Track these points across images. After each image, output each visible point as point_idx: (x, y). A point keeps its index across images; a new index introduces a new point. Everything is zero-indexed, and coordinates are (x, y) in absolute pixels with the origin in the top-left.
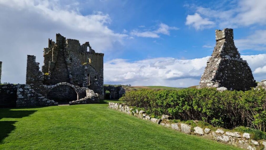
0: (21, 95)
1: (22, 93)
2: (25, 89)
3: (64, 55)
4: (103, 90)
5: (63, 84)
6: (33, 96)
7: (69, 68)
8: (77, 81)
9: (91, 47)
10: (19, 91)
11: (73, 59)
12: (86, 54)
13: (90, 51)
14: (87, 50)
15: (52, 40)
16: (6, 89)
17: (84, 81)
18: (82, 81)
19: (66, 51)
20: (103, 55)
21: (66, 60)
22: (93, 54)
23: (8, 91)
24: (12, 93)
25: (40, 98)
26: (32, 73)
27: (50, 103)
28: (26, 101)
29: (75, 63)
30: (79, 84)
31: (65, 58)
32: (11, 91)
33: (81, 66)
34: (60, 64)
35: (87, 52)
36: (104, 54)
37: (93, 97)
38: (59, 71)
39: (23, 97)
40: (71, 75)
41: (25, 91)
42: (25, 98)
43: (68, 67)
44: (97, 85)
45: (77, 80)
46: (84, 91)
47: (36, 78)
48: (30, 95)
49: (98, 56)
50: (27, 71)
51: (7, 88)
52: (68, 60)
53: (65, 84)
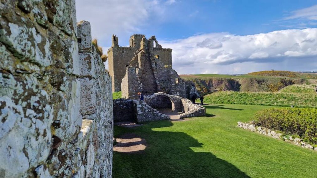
0: (140, 111)
1: (141, 109)
2: (143, 105)
3: (150, 60)
4: (185, 94)
5: (160, 94)
6: (150, 112)
7: (155, 74)
8: (164, 88)
9: (157, 42)
10: (139, 107)
11: (157, 63)
12: (154, 50)
13: (157, 46)
14: (153, 45)
15: (116, 36)
16: (120, 104)
17: (172, 87)
18: (169, 87)
19: (152, 57)
20: (172, 51)
21: (152, 65)
22: (161, 50)
23: (122, 105)
24: (125, 107)
25: (156, 113)
26: (132, 84)
27: (164, 117)
28: (145, 116)
29: (160, 67)
30: (166, 91)
31: (151, 63)
32: (124, 105)
33: (165, 70)
34: (146, 70)
35: (154, 48)
36: (172, 49)
37: (200, 110)
38: (146, 77)
39: (142, 113)
40: (158, 81)
41: (144, 106)
42: (144, 114)
43: (154, 72)
44: (179, 89)
45: (164, 86)
46: (179, 100)
47: (137, 89)
48: (147, 110)
49: (166, 52)
50: (128, 83)
51: (121, 102)
52: (154, 66)
53: (162, 94)
